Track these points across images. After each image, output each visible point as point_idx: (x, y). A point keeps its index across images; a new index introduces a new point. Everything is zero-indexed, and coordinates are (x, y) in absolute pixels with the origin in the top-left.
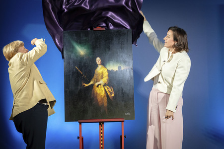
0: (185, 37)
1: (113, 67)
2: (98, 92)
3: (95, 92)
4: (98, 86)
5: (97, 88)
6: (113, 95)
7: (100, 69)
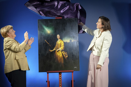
0: (109, 22)
1: (67, 40)
2: (58, 55)
3: (56, 55)
4: (58, 51)
5: (58, 53)
6: (67, 57)
7: (59, 42)
